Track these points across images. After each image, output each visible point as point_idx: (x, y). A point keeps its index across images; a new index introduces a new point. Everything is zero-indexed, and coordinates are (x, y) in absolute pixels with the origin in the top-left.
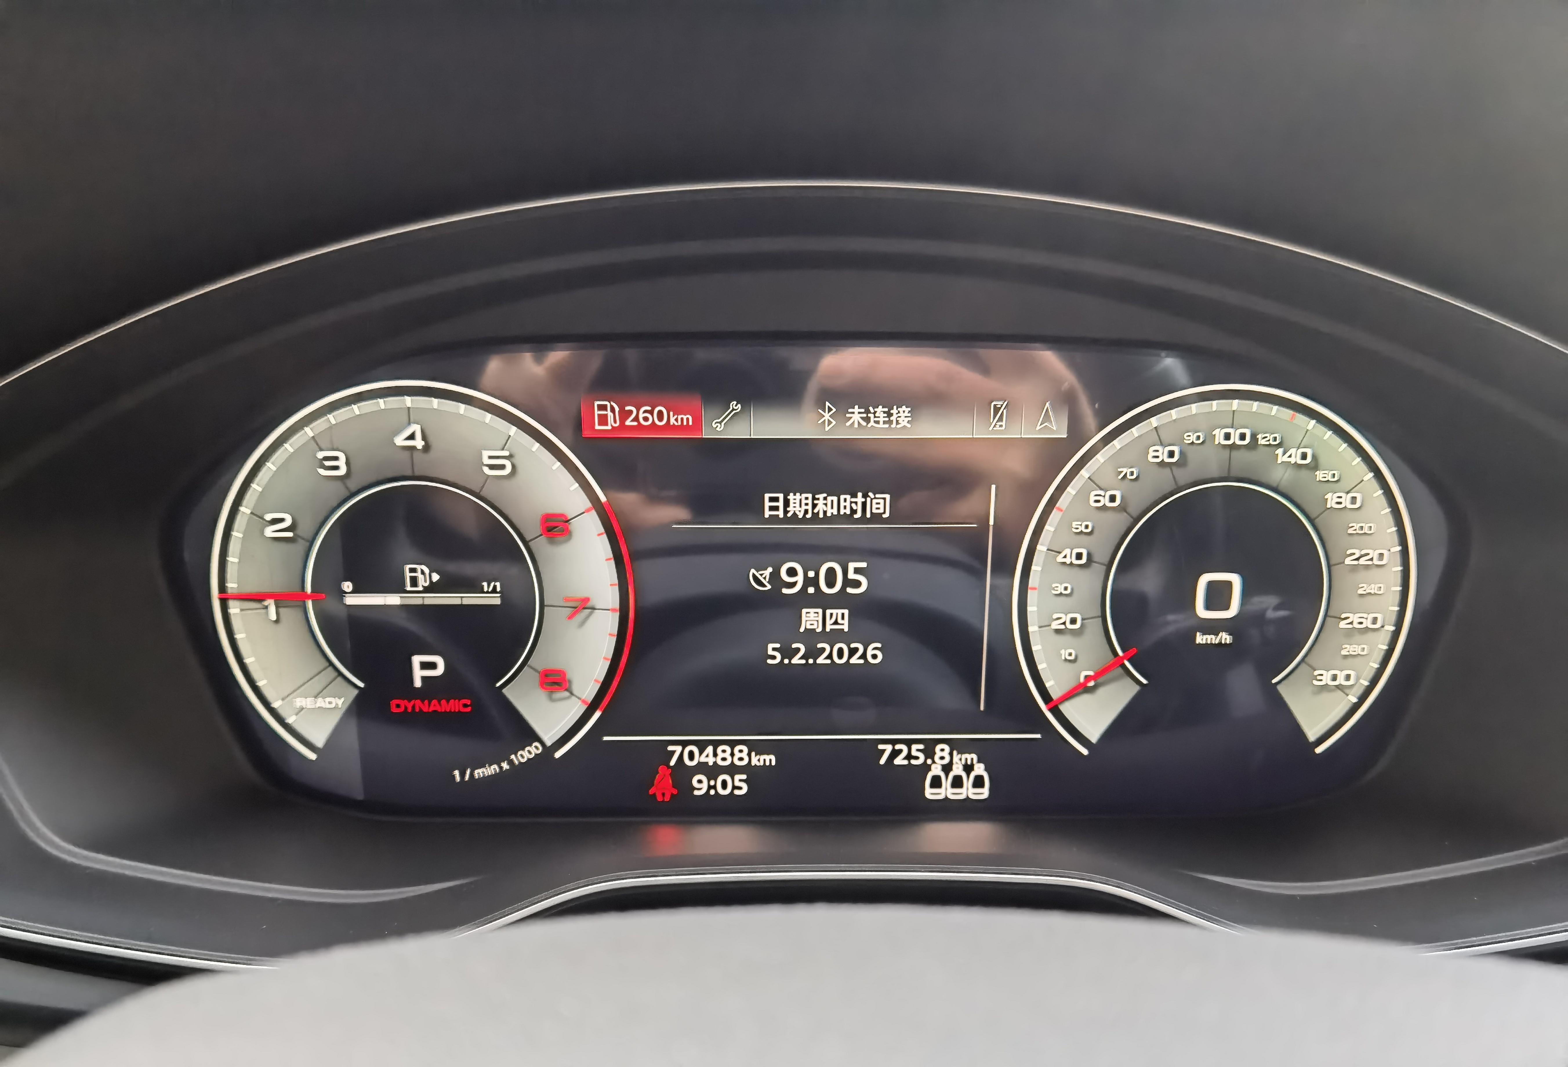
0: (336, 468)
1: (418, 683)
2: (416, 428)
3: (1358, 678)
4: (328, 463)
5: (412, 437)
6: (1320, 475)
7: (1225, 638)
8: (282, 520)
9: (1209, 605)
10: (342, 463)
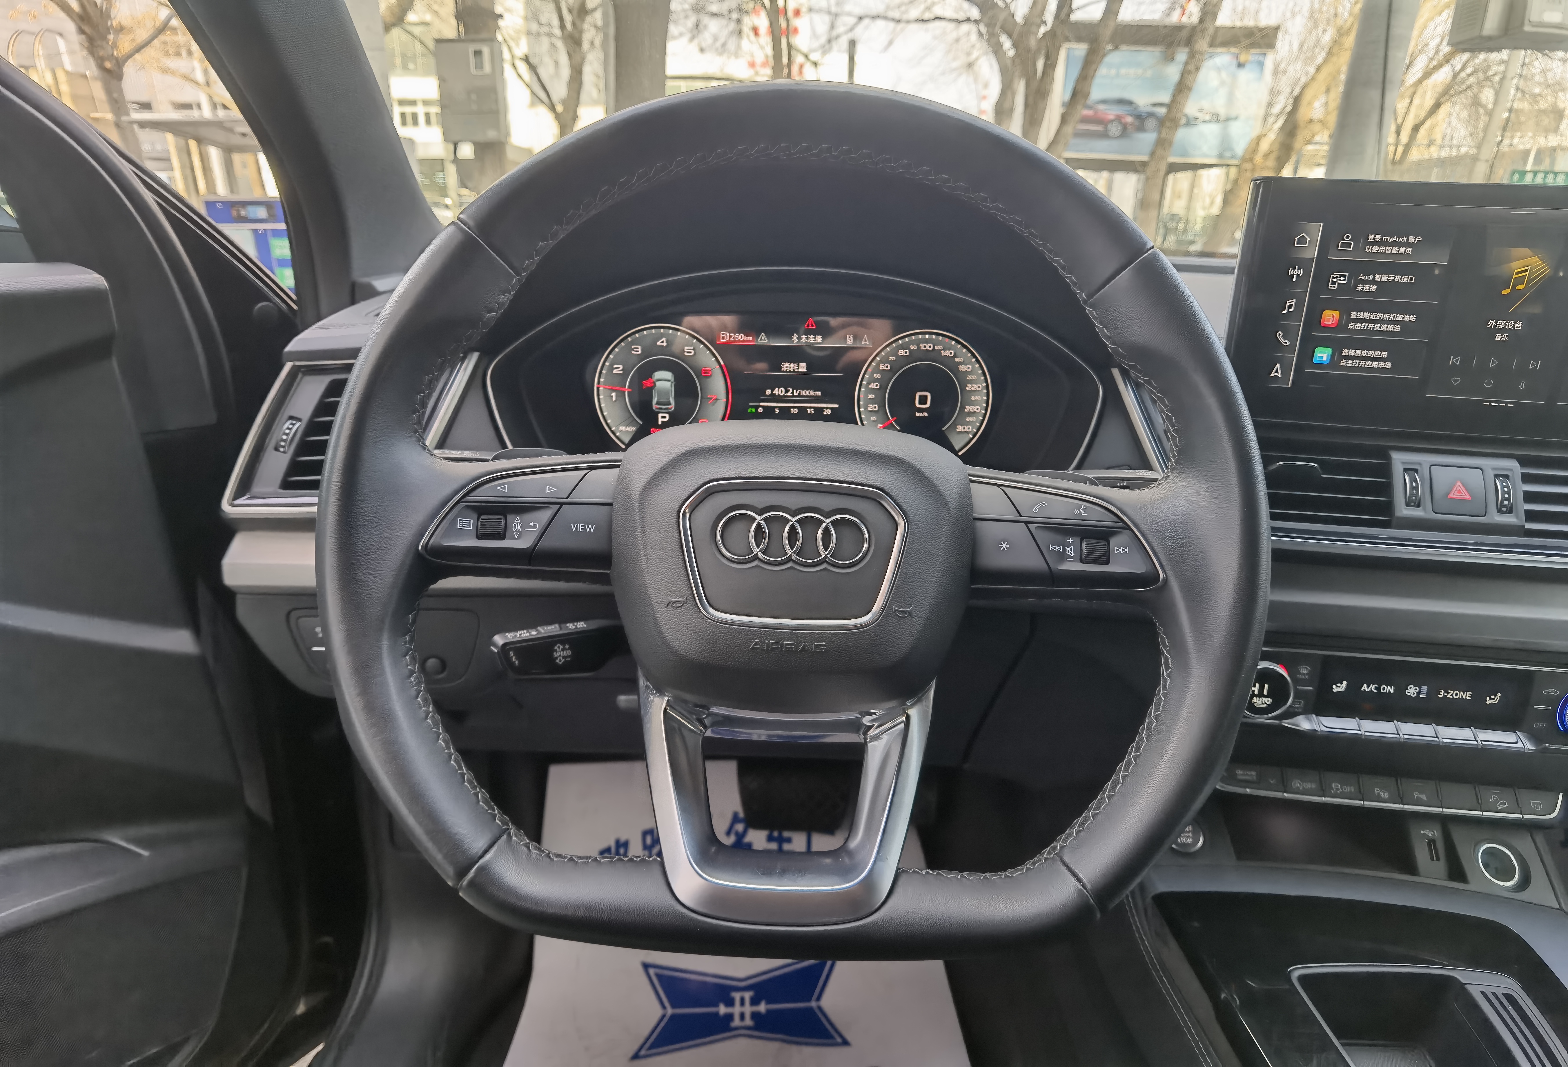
0: (638, 351)
1: (660, 423)
2: (664, 339)
3: (972, 429)
4: (635, 350)
5: (663, 342)
6: (957, 360)
7: (926, 414)
8: (619, 368)
9: (920, 403)
10: (640, 350)
